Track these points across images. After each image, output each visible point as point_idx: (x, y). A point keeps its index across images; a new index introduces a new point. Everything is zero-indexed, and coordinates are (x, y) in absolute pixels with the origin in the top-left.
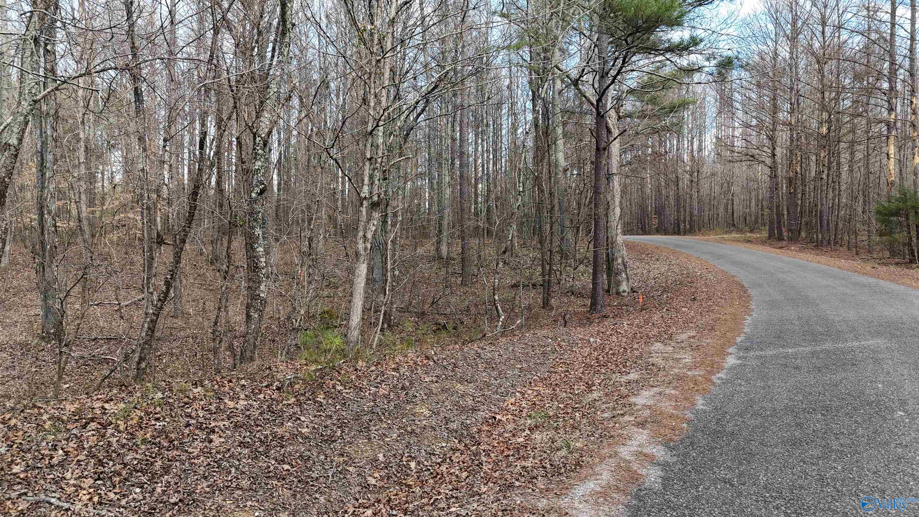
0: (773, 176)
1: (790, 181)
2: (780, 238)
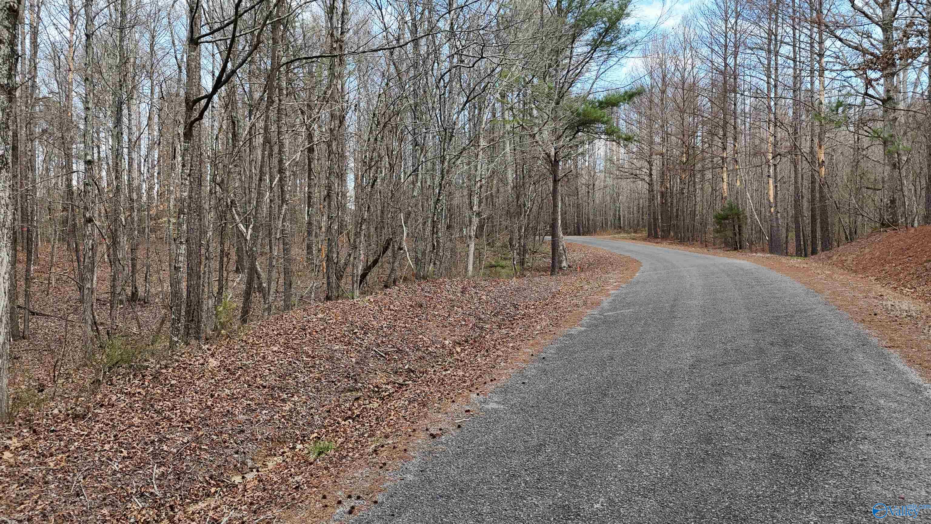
0: (651, 191)
1: (663, 195)
2: (656, 237)
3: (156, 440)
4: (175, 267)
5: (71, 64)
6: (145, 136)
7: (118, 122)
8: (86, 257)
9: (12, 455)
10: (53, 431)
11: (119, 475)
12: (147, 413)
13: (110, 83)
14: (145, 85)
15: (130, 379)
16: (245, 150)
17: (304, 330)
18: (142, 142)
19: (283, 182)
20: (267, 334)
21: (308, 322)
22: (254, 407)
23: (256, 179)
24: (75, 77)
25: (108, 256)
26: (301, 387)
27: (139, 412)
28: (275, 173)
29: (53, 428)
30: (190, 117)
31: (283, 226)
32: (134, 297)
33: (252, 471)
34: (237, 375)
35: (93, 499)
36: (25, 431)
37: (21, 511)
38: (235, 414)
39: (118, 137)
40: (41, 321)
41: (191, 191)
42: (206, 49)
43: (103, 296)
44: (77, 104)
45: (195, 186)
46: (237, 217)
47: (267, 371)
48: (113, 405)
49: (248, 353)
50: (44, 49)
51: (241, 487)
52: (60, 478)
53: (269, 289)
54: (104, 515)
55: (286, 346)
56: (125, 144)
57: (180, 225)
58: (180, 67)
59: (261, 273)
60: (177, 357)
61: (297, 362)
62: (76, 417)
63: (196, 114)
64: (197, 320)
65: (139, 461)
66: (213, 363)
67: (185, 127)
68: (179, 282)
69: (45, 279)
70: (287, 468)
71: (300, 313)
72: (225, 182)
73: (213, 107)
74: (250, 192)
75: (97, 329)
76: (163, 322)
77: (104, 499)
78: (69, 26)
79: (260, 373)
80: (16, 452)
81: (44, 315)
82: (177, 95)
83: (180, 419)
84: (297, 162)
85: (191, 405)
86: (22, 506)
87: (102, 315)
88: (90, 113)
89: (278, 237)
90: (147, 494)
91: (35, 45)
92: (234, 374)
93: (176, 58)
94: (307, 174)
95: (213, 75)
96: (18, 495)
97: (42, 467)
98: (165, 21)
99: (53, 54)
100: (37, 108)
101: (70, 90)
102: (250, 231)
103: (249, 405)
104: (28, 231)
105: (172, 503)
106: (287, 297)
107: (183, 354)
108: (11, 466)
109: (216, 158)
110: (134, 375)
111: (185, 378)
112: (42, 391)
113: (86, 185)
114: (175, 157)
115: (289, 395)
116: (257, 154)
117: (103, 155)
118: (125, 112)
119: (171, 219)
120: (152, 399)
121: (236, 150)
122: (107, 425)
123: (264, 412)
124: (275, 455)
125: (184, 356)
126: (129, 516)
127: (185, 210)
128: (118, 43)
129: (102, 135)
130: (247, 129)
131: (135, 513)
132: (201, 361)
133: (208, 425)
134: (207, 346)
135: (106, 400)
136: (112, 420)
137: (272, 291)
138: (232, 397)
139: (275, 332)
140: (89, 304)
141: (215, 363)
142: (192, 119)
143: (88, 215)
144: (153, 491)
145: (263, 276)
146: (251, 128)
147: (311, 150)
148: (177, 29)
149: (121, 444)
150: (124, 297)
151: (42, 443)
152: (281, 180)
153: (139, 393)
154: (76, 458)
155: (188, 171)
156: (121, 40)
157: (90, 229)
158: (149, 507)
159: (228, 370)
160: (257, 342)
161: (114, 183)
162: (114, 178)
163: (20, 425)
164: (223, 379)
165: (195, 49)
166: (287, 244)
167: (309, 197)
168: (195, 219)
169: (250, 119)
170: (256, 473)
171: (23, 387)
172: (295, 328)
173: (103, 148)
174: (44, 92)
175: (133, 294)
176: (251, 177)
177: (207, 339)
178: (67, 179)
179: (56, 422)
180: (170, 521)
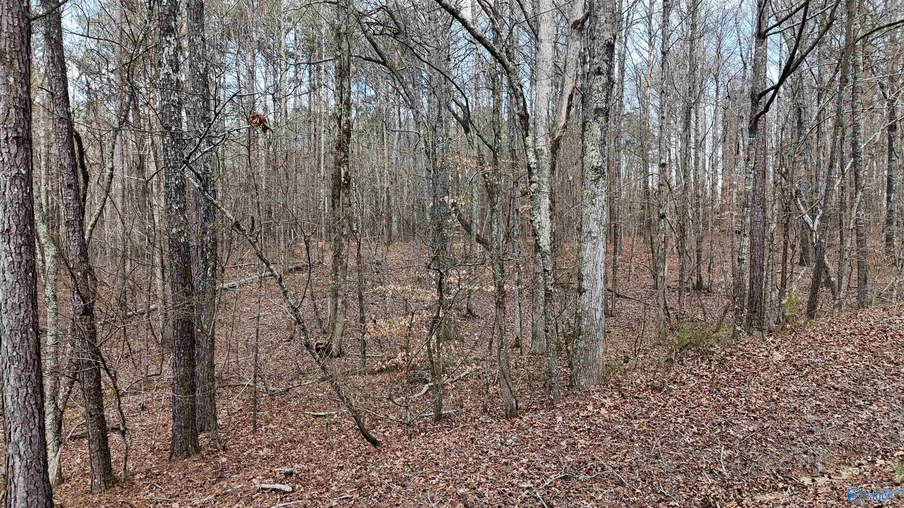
3: (723, 423)
4: (739, 259)
5: (649, 81)
6: (709, 137)
7: (687, 125)
8: (660, 249)
9: (607, 412)
10: (636, 398)
11: (690, 448)
12: (714, 396)
13: (681, 92)
14: (711, 89)
15: (698, 362)
16: (812, 138)
17: (885, 332)
18: (707, 141)
19: (857, 168)
20: (838, 333)
21: (890, 323)
22: (824, 409)
23: (825, 167)
24: (651, 92)
25: (677, 248)
26: (882, 396)
27: (707, 393)
28: (847, 158)
29: (636, 395)
30: (756, 111)
31: (858, 215)
32: (699, 287)
33: (823, 476)
34: (805, 372)
35: (669, 464)
36: (616, 393)
37: (614, 460)
38: (802, 412)
39: (686, 140)
40: (624, 303)
41: (755, 185)
42: (773, 39)
43: (672, 283)
44: (653, 114)
45: (759, 179)
46: (802, 208)
47: (839, 372)
48: (684, 384)
49: (816, 350)
50: (629, 72)
51: (812, 490)
52: (642, 440)
53: (840, 284)
54: (678, 481)
55: (863, 348)
56: (692, 145)
57: (744, 218)
58: (745, 64)
59: (830, 267)
60: (741, 346)
61: (876, 367)
62: (654, 388)
63: (761, 108)
64: (759, 311)
65: (708, 439)
66: (778, 356)
67: (751, 121)
68: (742, 274)
69: (627, 268)
70: (866, 482)
71: (878, 312)
72: (790, 172)
73: (779, 97)
74: (817, 180)
75: (668, 313)
76: (726, 312)
77: (678, 467)
78: (648, 48)
79: (831, 373)
80: (609, 409)
81: (626, 298)
82: (742, 91)
83: (745, 407)
84: (877, 144)
85: (756, 395)
86: (615, 456)
87: (672, 302)
88: (665, 121)
89: (851, 227)
90: (716, 472)
91: (622, 70)
92: (801, 371)
93: (741, 56)
94: (886, 156)
95: (780, 65)
96: (611, 446)
97: (629, 427)
98: (732, 23)
99: (635, 75)
100: (622, 124)
101: (648, 104)
102: (817, 222)
103: (819, 405)
104: (615, 227)
105: (740, 487)
106: (862, 293)
107: (747, 344)
108: (607, 421)
109: (782, 149)
110: (702, 358)
111: (749, 368)
112: (627, 362)
113: (660, 185)
114: (738, 153)
115: (866, 402)
116: (826, 140)
117: (673, 157)
118: (693, 115)
119: (734, 213)
120: (718, 383)
121: (802, 138)
122: (680, 400)
123: (836, 416)
124: (850, 465)
125: (747, 346)
126: (700, 488)
127: (750, 203)
128: (688, 54)
129: (673, 139)
130: (816, 114)
131: (706, 487)
132: (766, 353)
133: (773, 418)
134: (771, 339)
135: (678, 378)
136: (683, 397)
137: (844, 286)
138: (799, 394)
139: (848, 331)
140: (662, 291)
141: (780, 356)
142: (758, 113)
143: (661, 212)
144: (721, 470)
145: (832, 268)
146: (819, 113)
147: (892, 128)
148: (743, 27)
149: (691, 420)
150: (690, 286)
151: (628, 406)
152: (854, 164)
153: (706, 376)
154: (654, 424)
155: (753, 165)
156: (692, 50)
157: (663, 224)
158: (718, 485)
159: (794, 366)
160: (827, 340)
161: (683, 181)
162: (682, 177)
163: (612, 388)
164: (789, 375)
165: (762, 43)
166: (862, 235)
167: (890, 181)
168: (758, 212)
169: (819, 103)
170: (828, 479)
171: (612, 356)
172: (872, 329)
173: (673, 150)
174: (628, 108)
175: (698, 282)
176: (819, 165)
177: (770, 332)
178: (645, 182)
179: (639, 390)
180: (738, 504)
